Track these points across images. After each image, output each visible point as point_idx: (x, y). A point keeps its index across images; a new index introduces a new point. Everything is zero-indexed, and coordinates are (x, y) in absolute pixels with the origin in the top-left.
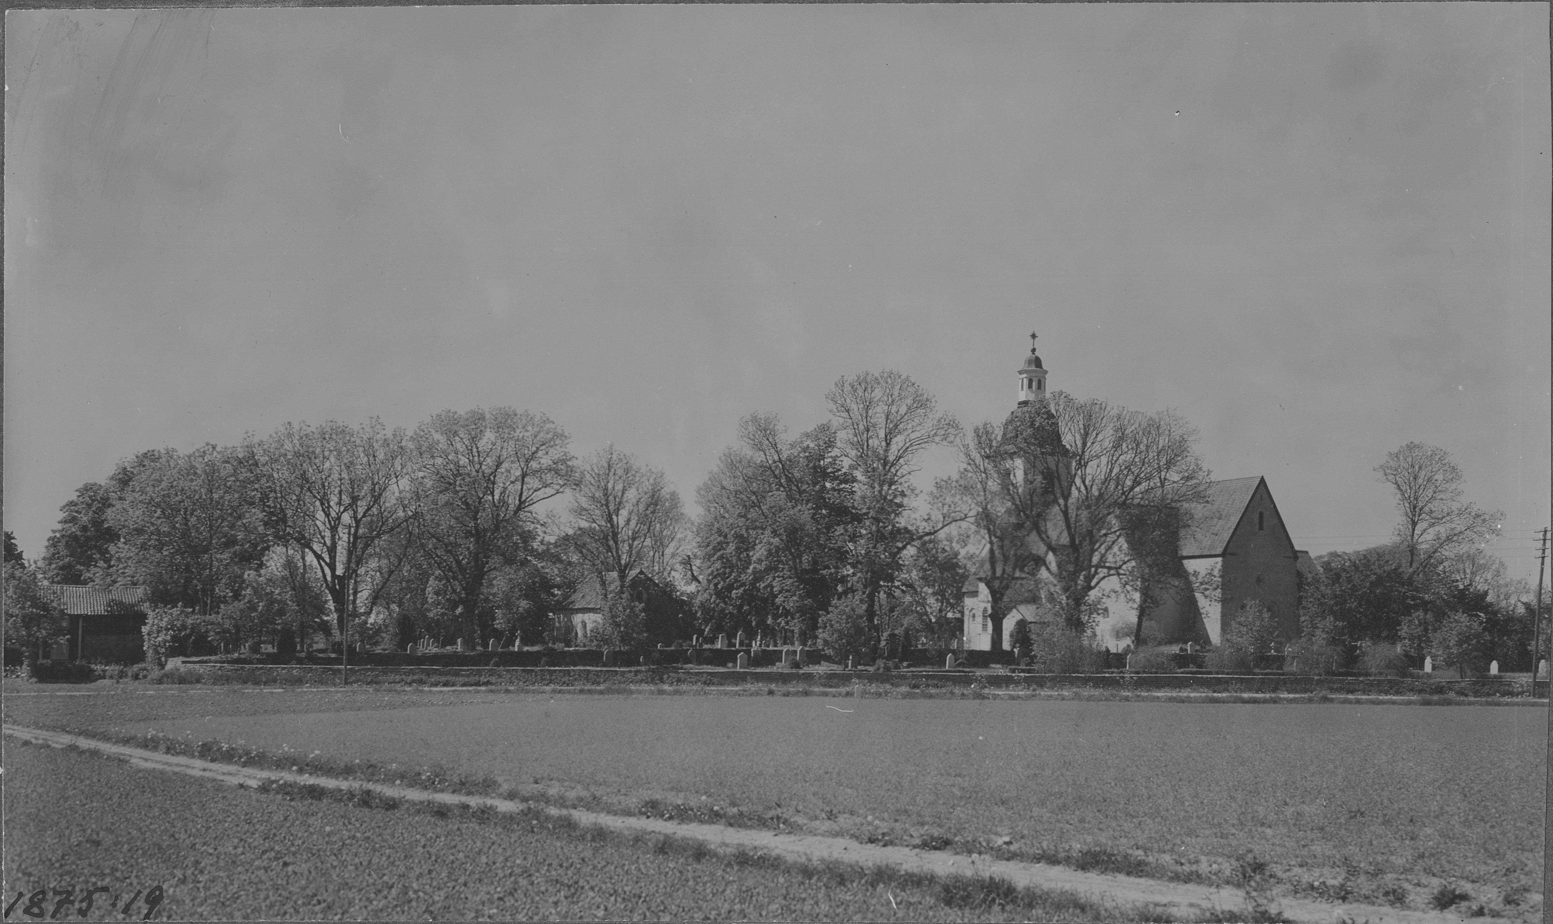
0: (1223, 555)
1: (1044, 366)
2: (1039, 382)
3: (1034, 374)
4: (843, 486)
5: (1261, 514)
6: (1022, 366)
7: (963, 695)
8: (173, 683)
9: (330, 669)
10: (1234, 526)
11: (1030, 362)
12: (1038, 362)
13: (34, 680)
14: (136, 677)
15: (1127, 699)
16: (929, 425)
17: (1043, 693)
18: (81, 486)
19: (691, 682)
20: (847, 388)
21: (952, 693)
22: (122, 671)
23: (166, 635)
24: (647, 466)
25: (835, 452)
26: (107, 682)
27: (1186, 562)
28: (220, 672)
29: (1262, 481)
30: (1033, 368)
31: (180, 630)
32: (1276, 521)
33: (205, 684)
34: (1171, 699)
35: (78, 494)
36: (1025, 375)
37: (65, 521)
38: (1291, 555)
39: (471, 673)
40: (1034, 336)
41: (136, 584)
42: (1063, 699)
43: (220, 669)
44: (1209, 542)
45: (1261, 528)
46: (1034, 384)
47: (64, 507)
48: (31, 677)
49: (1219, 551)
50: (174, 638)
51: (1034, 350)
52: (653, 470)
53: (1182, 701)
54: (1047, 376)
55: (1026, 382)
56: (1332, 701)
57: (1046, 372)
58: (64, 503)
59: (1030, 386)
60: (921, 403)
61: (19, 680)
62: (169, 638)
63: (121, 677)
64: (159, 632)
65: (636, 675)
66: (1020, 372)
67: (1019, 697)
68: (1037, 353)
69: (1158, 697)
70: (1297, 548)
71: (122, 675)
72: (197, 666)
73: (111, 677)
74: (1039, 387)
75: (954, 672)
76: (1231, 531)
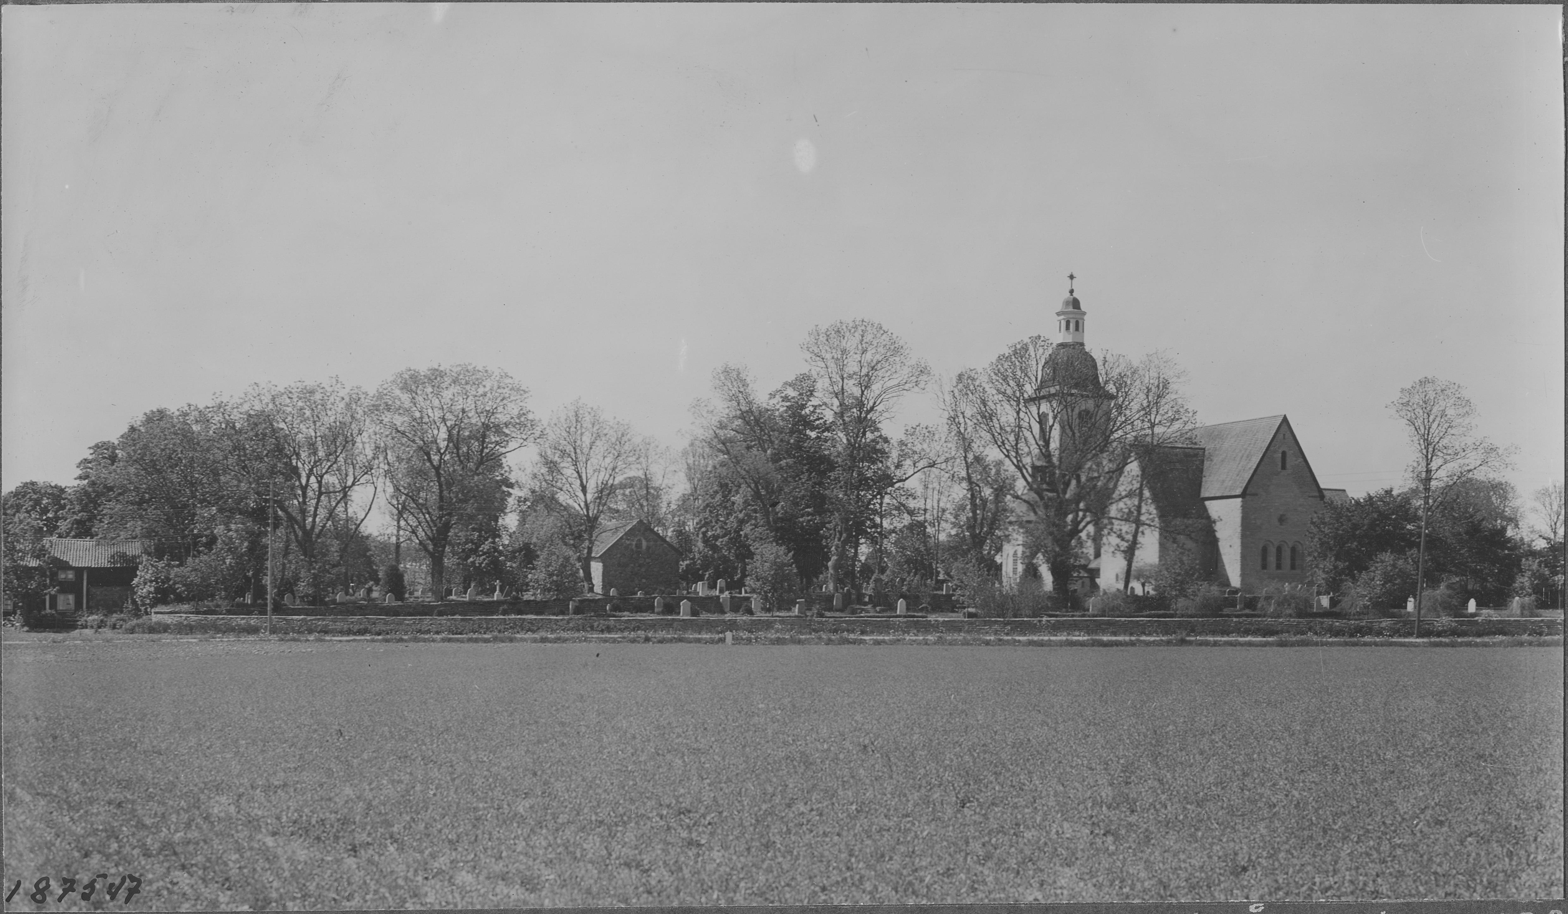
0: (1243, 495)
1: (1083, 307)
2: (1077, 323)
3: (1071, 316)
4: (826, 434)
5: (1284, 454)
6: (1059, 307)
7: (830, 640)
8: (144, 632)
9: (284, 619)
10: (1254, 467)
11: (1067, 303)
12: (1076, 304)
13: (26, 629)
14: (114, 627)
15: (987, 643)
16: (904, 373)
17: (908, 638)
18: (93, 444)
19: (620, 629)
20: (823, 338)
21: (820, 638)
22: (102, 621)
23: (150, 586)
24: (615, 418)
25: (815, 401)
26: (87, 632)
27: (1207, 503)
28: (185, 623)
29: (1285, 420)
30: (1071, 309)
31: (163, 582)
32: (1301, 460)
33: (171, 633)
34: (1031, 643)
35: (92, 451)
36: (1062, 317)
37: (80, 478)
38: (1317, 494)
39: (414, 623)
40: (1072, 277)
41: (135, 538)
42: (926, 644)
43: (186, 619)
44: (1230, 483)
45: (1284, 467)
46: (1072, 326)
47: (80, 464)
48: (23, 626)
49: (1239, 491)
50: (157, 590)
51: (1072, 292)
52: (622, 422)
53: (1041, 644)
54: (1086, 317)
55: (1064, 324)
56: (1190, 643)
57: (1084, 313)
58: (79, 461)
59: (1068, 328)
60: (895, 349)
61: (13, 628)
62: (152, 589)
63: (100, 627)
64: (145, 584)
65: (568, 623)
66: (1058, 314)
67: (884, 641)
68: (1075, 295)
69: (1019, 641)
70: (1322, 486)
71: (101, 625)
72: (166, 617)
73: (92, 627)
74: (1077, 329)
75: (878, 617)
76: (1252, 471)
